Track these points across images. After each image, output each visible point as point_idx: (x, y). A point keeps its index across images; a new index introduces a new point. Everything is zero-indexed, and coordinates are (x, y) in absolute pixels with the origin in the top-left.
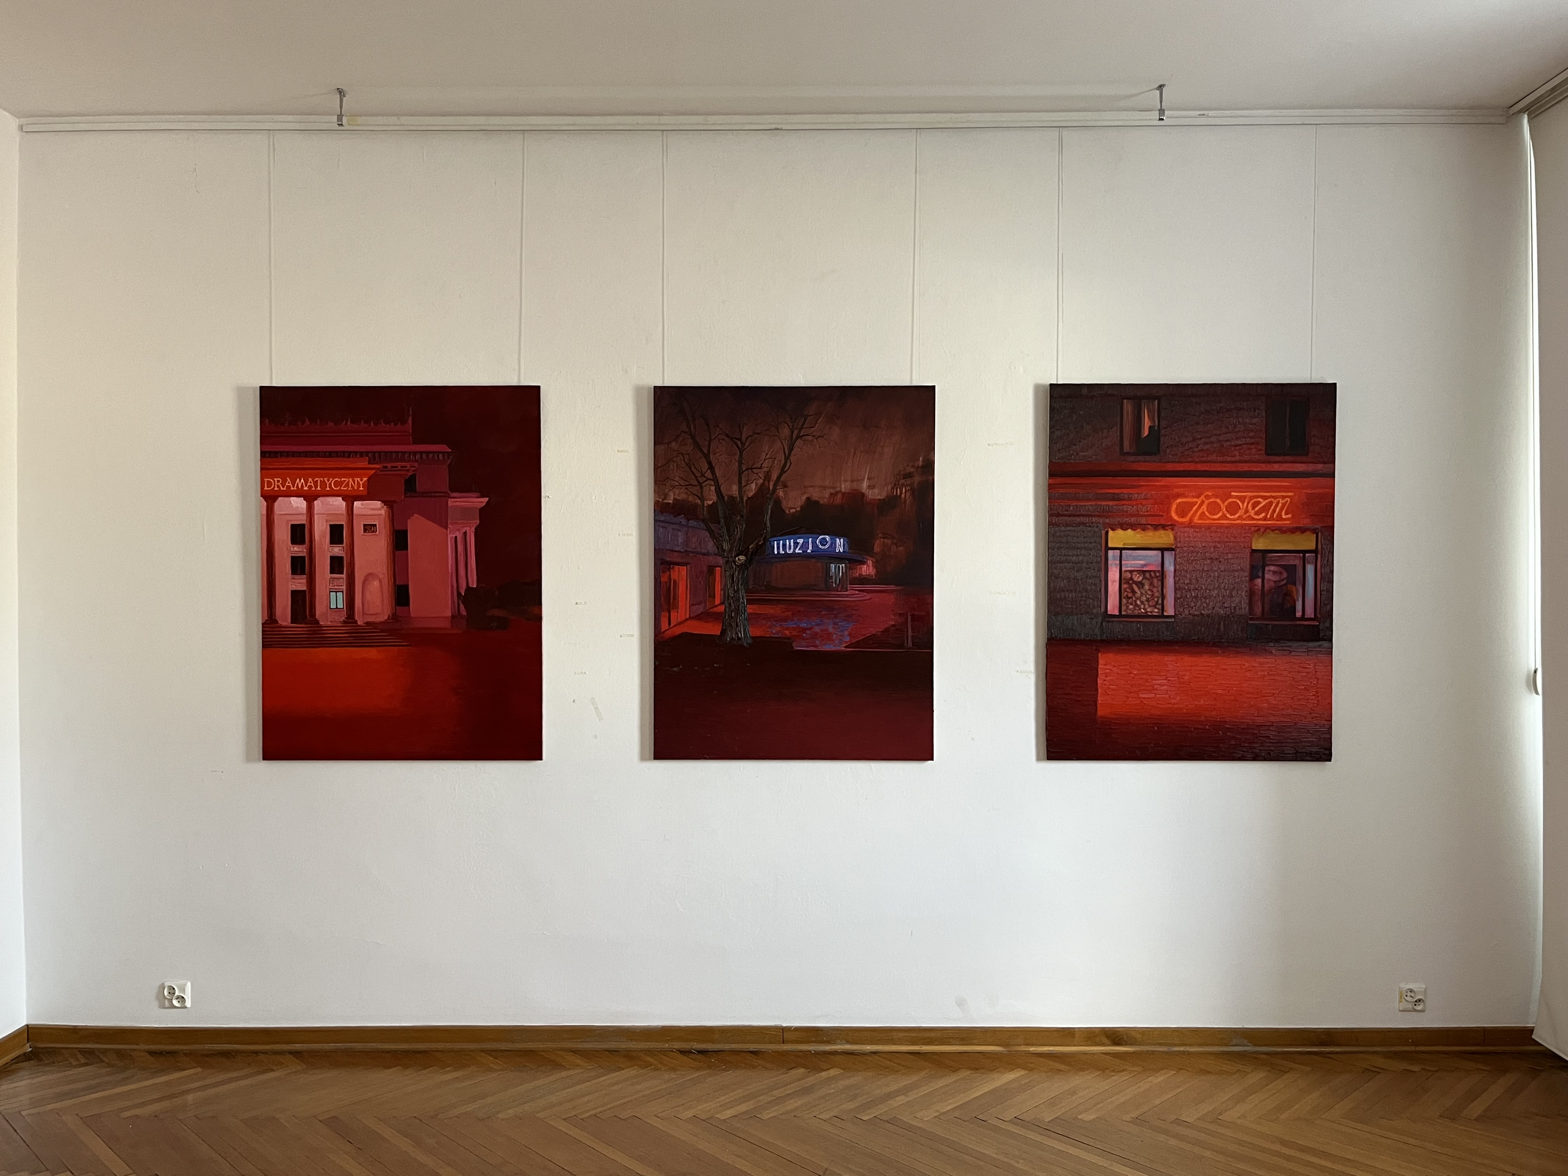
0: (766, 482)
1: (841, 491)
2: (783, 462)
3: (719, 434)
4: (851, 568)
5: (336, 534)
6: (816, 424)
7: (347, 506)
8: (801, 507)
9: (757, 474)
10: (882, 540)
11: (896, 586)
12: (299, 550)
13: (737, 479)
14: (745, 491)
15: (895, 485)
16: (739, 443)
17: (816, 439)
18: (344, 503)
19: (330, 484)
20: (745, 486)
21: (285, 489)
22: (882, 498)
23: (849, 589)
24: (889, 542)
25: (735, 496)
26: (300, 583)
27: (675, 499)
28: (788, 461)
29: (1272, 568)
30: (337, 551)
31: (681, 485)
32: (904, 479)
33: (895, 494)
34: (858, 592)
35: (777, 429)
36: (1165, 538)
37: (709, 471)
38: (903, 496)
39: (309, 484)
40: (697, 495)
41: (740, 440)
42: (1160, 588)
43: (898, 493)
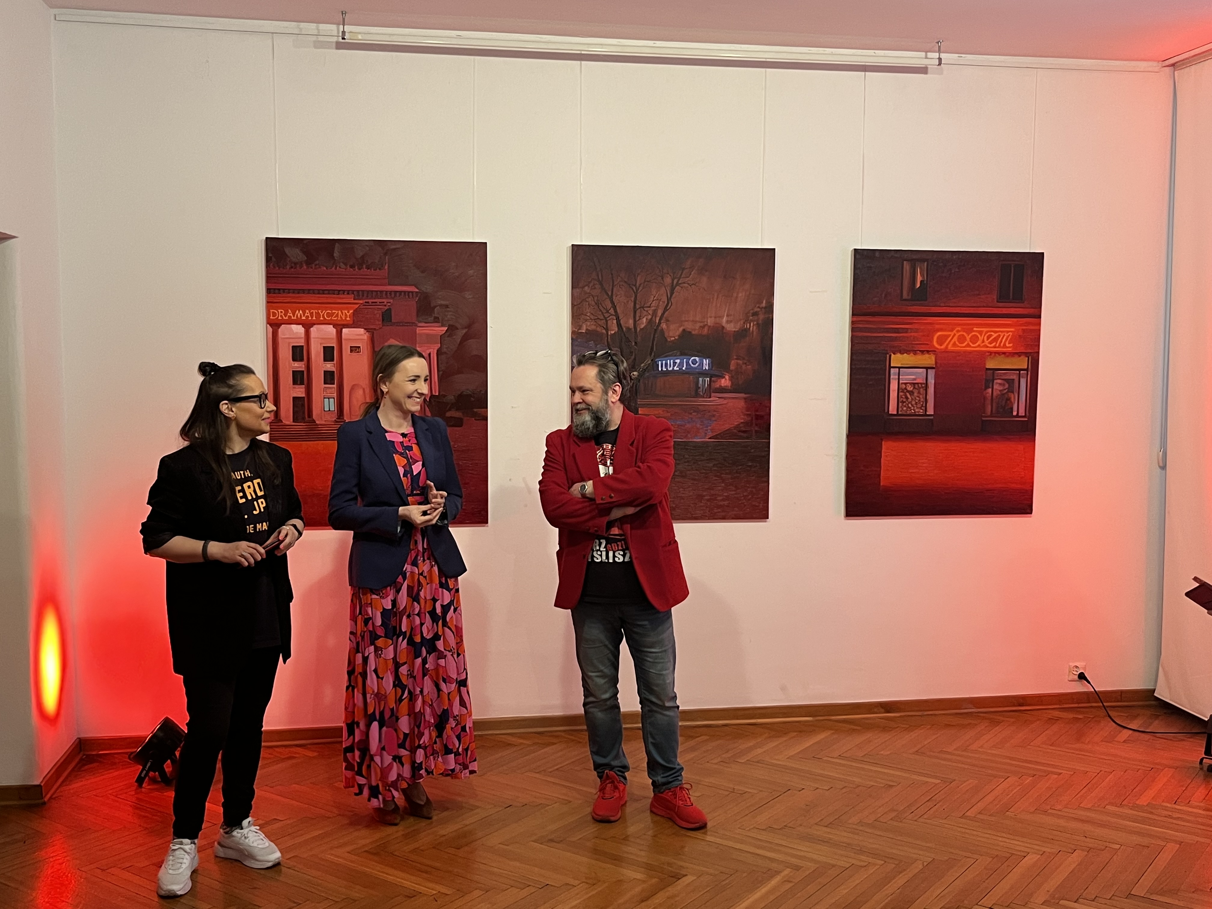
0: (654, 317)
1: (707, 325)
2: (666, 302)
3: (620, 281)
4: (713, 381)
5: (328, 353)
6: (690, 275)
7: (337, 331)
8: (679, 336)
9: (647, 311)
10: (736, 361)
11: (745, 394)
12: (299, 366)
13: (632, 315)
14: (638, 324)
15: (746, 320)
16: (634, 288)
17: (690, 286)
18: (335, 330)
19: (323, 315)
20: (638, 320)
21: (287, 318)
22: (737, 330)
23: (712, 396)
24: (740, 362)
25: (631, 327)
26: (300, 392)
27: (587, 329)
28: (670, 302)
29: (999, 381)
30: (330, 366)
31: (591, 319)
32: (752, 316)
33: (745, 327)
34: (718, 399)
35: (662, 278)
36: (929, 360)
37: (612, 308)
38: (751, 329)
39: (306, 314)
40: (603, 327)
41: (635, 285)
42: (924, 395)
43: (748, 327)
